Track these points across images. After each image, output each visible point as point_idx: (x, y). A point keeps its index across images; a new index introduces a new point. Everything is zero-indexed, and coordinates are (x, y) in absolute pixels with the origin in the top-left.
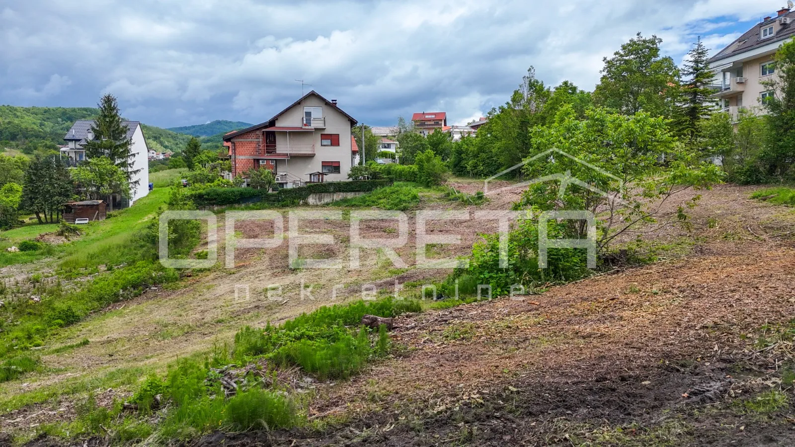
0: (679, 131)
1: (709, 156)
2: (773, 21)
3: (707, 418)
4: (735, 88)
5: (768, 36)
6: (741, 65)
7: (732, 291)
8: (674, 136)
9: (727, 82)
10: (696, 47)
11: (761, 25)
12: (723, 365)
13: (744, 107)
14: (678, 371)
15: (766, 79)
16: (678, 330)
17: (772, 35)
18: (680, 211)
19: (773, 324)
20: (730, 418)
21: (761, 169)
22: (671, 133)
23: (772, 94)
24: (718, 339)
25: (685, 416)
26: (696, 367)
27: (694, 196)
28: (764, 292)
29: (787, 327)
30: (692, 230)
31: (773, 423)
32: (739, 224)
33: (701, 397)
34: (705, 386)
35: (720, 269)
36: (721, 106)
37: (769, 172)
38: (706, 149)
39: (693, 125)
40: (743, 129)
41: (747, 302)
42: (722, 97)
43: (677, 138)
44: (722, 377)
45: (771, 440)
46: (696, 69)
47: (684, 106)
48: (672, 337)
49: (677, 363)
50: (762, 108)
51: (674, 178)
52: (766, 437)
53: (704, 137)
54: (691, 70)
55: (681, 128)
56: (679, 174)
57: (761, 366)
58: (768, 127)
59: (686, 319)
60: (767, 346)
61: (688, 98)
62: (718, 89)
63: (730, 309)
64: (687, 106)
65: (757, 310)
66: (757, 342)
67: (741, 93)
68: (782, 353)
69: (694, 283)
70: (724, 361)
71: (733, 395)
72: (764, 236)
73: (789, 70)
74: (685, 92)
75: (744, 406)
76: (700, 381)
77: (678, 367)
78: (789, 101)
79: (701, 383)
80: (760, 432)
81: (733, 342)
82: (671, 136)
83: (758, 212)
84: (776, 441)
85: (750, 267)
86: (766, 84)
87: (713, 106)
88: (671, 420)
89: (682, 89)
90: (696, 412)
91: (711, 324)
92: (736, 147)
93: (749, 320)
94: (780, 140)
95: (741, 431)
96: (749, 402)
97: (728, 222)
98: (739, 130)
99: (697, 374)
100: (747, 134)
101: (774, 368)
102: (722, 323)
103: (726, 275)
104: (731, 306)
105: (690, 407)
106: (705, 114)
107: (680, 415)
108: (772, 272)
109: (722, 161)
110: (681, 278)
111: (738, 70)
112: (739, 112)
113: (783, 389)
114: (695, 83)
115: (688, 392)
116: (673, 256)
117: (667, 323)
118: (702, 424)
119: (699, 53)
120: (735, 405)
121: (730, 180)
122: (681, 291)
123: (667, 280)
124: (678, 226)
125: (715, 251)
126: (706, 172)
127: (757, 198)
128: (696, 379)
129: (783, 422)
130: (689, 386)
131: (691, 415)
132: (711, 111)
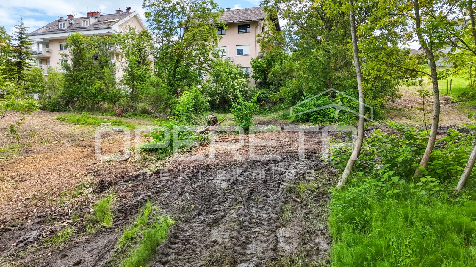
0: (11, 75)
1: (30, 93)
2: (65, 20)
3: (29, 254)
4: (45, 54)
5: (63, 28)
6: (48, 41)
7: (45, 175)
8: (6, 78)
9: (41, 50)
10: (20, 24)
11: (59, 21)
12: (39, 220)
13: (51, 66)
14: (10, 230)
15: (62, 52)
16: (10, 204)
17: (64, 28)
18: (12, 127)
19: (68, 190)
20: (43, 250)
21: (61, 103)
22: (4, 76)
23: (66, 61)
24: (36, 204)
25: (14, 258)
26: (22, 225)
27: (21, 118)
28: (63, 173)
29: (75, 190)
30: (20, 139)
31: (67, 246)
32: (49, 135)
33: (25, 242)
34: (27, 235)
35: (38, 162)
36: (37, 64)
37: (65, 105)
38: (29, 88)
39: (19, 73)
40: (50, 79)
41: (53, 179)
42: (37, 59)
43: (8, 80)
44: (38, 227)
45: (65, 256)
46: (21, 38)
47: (13, 60)
48: (6, 209)
49: (10, 225)
50: (60, 68)
51: (7, 106)
52: (62, 255)
53: (27, 81)
54: (17, 38)
55: (12, 73)
56: (11, 103)
57: (61, 215)
58: (64, 79)
59: (16, 196)
60: (64, 203)
61: (16, 55)
62: (34, 53)
63: (43, 186)
64: (15, 60)
65: (59, 184)
66: (59, 202)
67: (49, 58)
68: (73, 205)
69: (22, 172)
70: (40, 217)
71: (45, 236)
72: (64, 141)
73: (74, 50)
74: (14, 51)
75: (51, 241)
76: (24, 233)
77: (10, 228)
78: (75, 67)
79: (25, 234)
80: (59, 254)
81: (45, 204)
82: (4, 78)
83: (60, 127)
84: (67, 256)
85: (55, 160)
86: (62, 55)
87: (32, 63)
88: (4, 263)
89: (11, 49)
90: (21, 253)
91: (33, 196)
92: (47, 89)
93: (54, 190)
94: (71, 88)
95: (49, 256)
96: (53, 238)
97: (42, 133)
98: (48, 80)
99: (23, 229)
100: (52, 82)
101: (68, 215)
102: (39, 194)
103: (42, 165)
104: (44, 183)
105: (17, 251)
106: (27, 67)
107: (11, 258)
108: (67, 161)
109: (39, 97)
110: (13, 170)
111: (47, 43)
112: (48, 69)
113: (72, 225)
114: (20, 46)
115: (17, 242)
116: (8, 156)
117: (3, 200)
118: (25, 259)
119: (22, 28)
120: (45, 242)
121: (43, 108)
122: (13, 179)
123: (3, 172)
124: (11, 136)
125: (35, 151)
126: (28, 104)
127: (59, 119)
128: (22, 232)
129: (72, 243)
130: (17, 238)
131: (18, 256)
132: (31, 65)
